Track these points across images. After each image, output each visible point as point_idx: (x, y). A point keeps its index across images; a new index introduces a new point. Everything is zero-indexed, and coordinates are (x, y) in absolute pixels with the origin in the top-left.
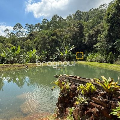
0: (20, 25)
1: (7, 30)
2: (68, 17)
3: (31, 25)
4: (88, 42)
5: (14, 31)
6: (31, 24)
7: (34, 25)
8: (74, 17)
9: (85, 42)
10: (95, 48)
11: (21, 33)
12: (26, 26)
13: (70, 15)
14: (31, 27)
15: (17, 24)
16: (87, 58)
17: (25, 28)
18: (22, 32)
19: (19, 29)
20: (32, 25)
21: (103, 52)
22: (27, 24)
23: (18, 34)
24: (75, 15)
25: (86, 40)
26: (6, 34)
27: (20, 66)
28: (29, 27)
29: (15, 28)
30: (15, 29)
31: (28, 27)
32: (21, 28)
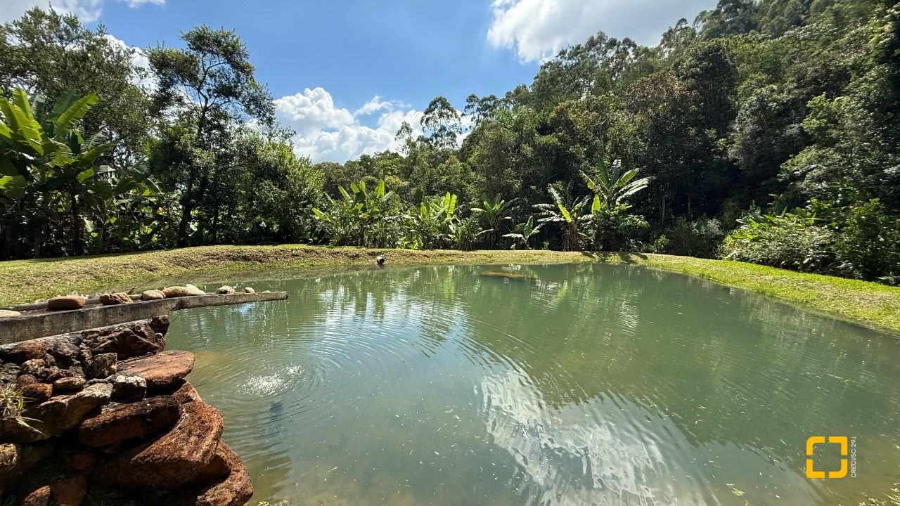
0: (445, 105)
1: (406, 128)
2: (668, 36)
3: (489, 99)
4: (746, 149)
5: (426, 129)
6: (487, 96)
7: (501, 96)
8: (705, 27)
9: (732, 152)
10: (786, 182)
11: (449, 134)
12: (467, 104)
13: (684, 20)
14: (487, 106)
15: (434, 103)
16: (729, 239)
17: (463, 115)
18: (451, 133)
19: (442, 121)
20: (494, 98)
21: (845, 203)
22: (472, 98)
23: (439, 139)
24: (717, 13)
25: (738, 142)
26: (403, 142)
27: (357, 256)
28: (478, 110)
29: (428, 116)
30: (428, 119)
31: (475, 108)
32: (450, 113)
